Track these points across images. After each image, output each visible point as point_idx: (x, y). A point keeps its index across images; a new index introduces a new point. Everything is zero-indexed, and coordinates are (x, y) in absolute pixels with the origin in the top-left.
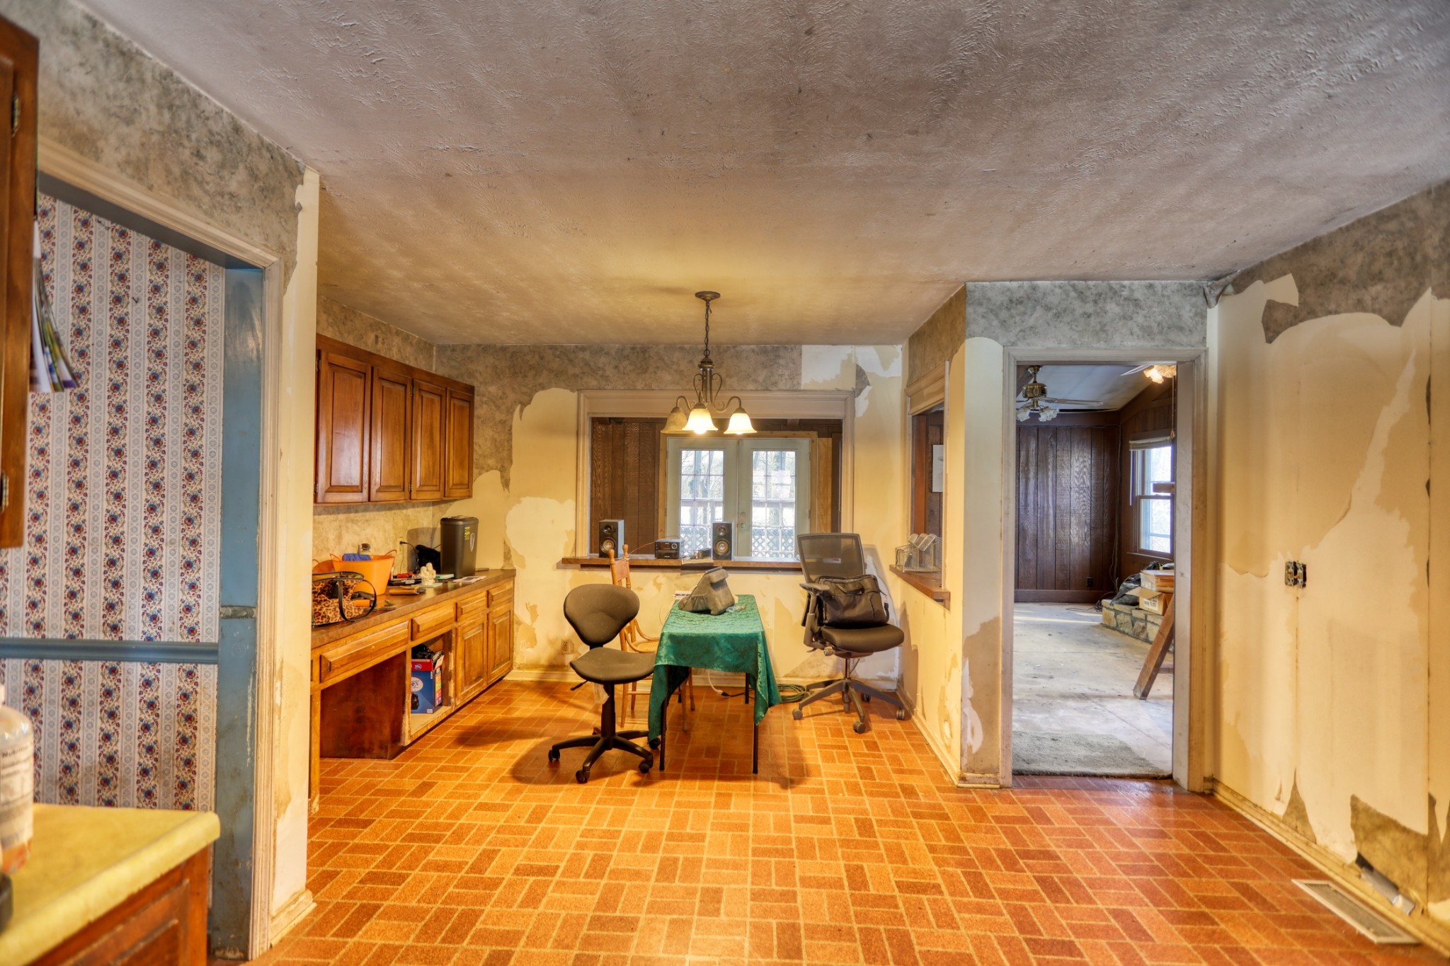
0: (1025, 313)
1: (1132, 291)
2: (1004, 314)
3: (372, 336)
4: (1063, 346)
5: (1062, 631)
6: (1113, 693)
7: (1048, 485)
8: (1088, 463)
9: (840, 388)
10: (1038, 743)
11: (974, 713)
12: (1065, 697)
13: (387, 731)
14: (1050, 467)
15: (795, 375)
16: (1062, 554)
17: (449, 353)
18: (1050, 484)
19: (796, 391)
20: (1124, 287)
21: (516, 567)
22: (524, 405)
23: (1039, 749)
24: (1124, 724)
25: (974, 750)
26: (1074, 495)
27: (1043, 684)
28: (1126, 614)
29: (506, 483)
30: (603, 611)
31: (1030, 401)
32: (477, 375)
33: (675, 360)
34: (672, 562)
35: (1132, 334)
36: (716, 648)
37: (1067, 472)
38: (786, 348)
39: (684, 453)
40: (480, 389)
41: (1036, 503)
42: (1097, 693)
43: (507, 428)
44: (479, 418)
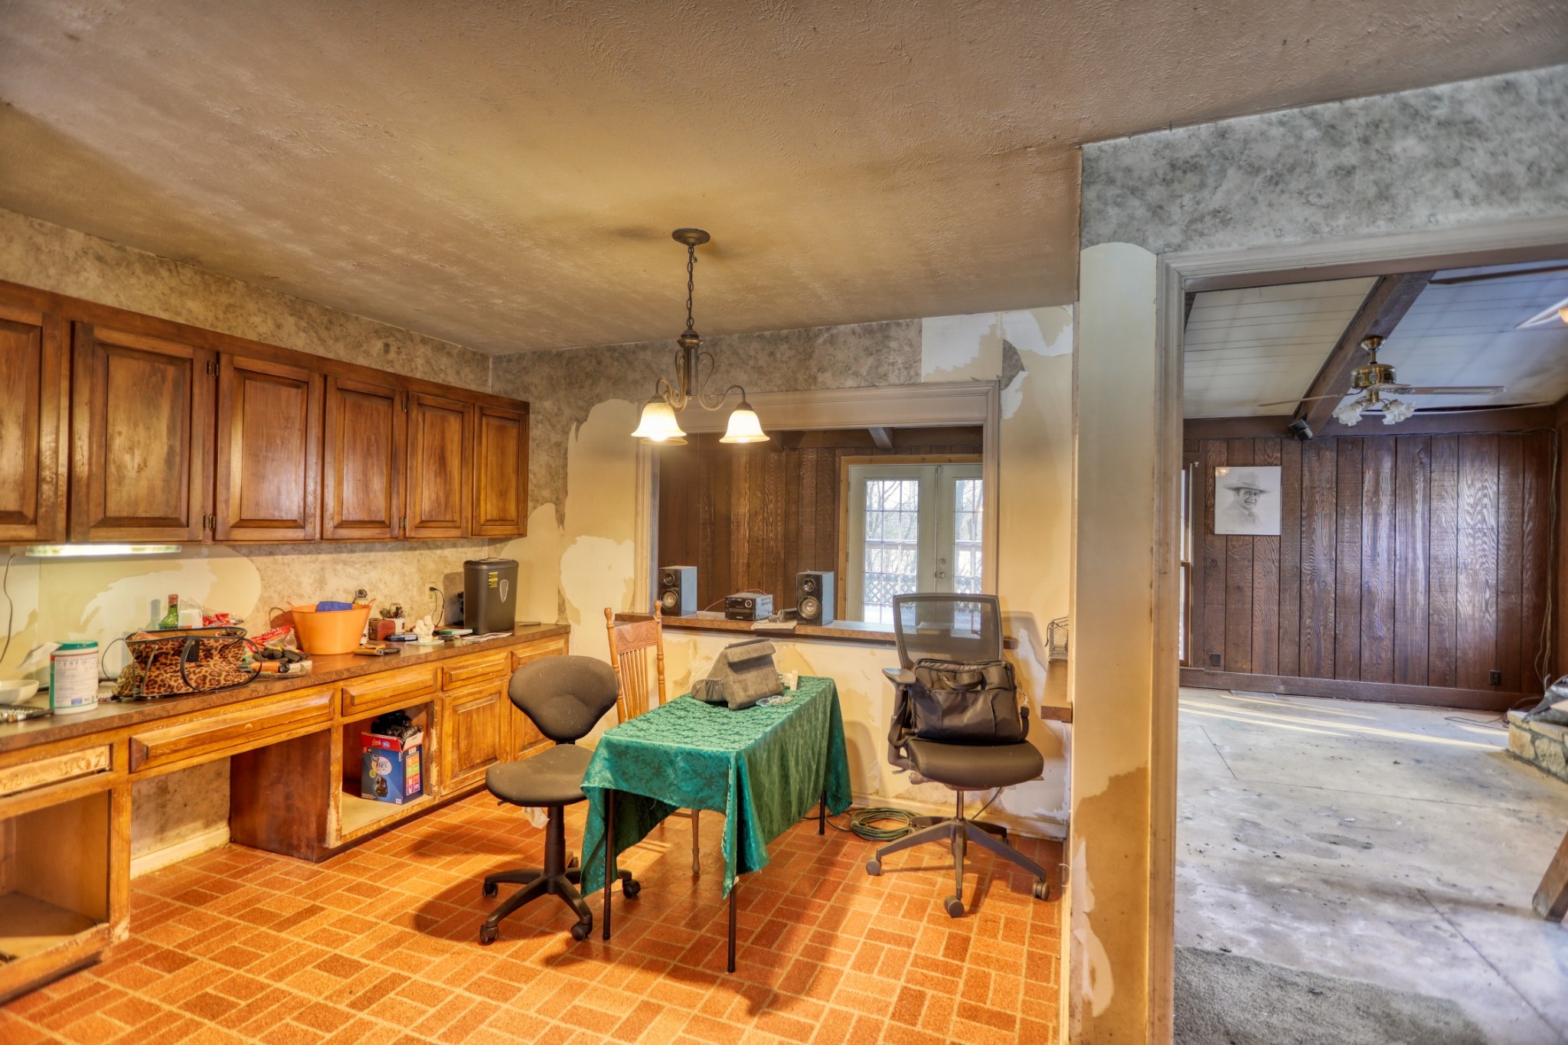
0: (1202, 185)
1: (1457, 103)
2: (1155, 194)
3: (379, 345)
4: (1288, 239)
5: (1422, 760)
6: (1489, 896)
7: (1414, 525)
8: (1492, 489)
9: (978, 376)
10: (1276, 994)
11: (1096, 942)
12: (1380, 891)
13: (313, 827)
14: (1419, 497)
15: (913, 362)
16: (1441, 632)
17: (504, 364)
18: (1419, 522)
19: (914, 385)
20: (1438, 98)
21: (571, 622)
22: (580, 422)
23: (1272, 1012)
24: (1492, 976)
25: (1097, 1010)
26: (1464, 541)
27: (1348, 859)
28: (1552, 740)
29: (561, 520)
30: (574, 694)
31: (1365, 393)
32: (533, 389)
33: (752, 353)
34: (743, 625)
35: (1457, 195)
36: (670, 771)
37: (1450, 504)
38: (899, 325)
39: (869, 483)
40: (535, 405)
41: (1393, 552)
42: (1453, 892)
43: (563, 451)
44: (534, 440)
